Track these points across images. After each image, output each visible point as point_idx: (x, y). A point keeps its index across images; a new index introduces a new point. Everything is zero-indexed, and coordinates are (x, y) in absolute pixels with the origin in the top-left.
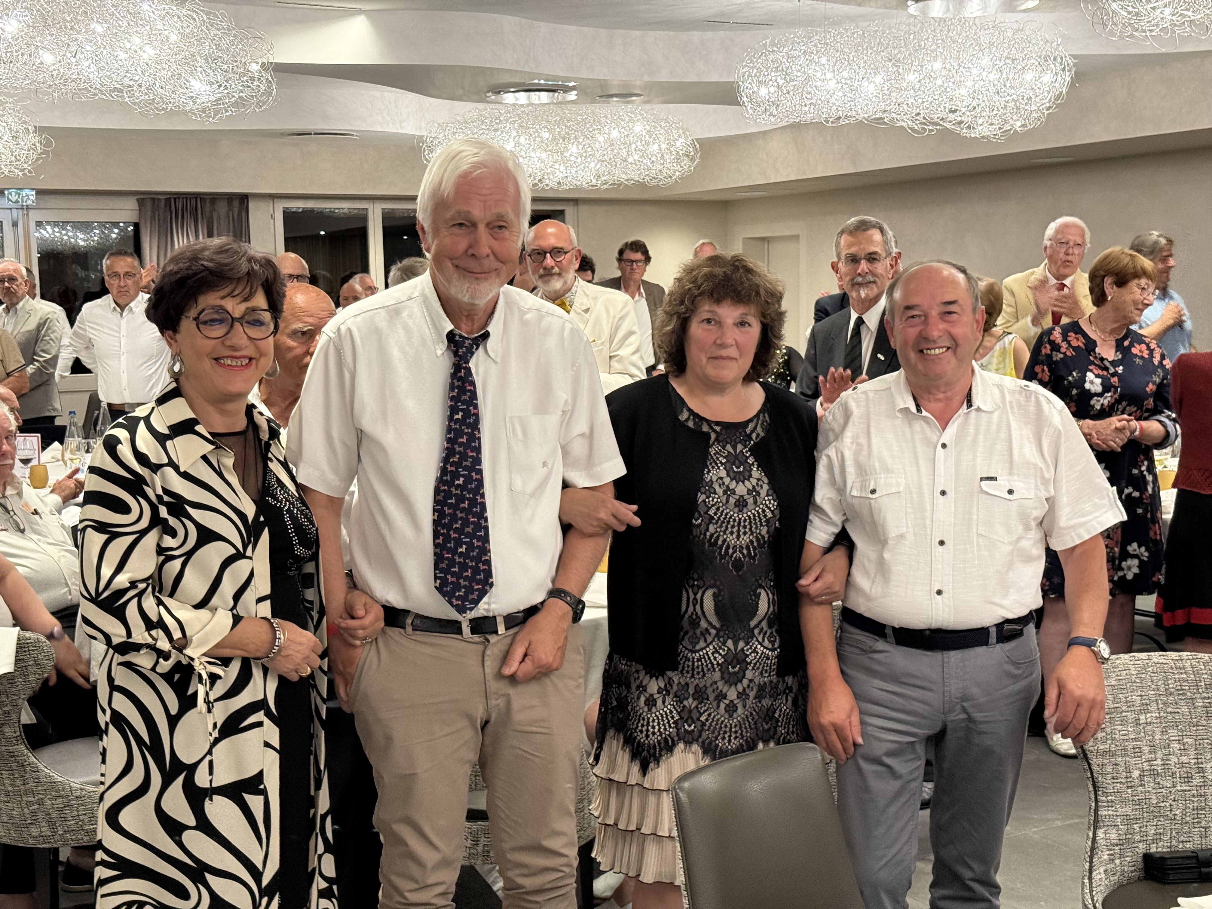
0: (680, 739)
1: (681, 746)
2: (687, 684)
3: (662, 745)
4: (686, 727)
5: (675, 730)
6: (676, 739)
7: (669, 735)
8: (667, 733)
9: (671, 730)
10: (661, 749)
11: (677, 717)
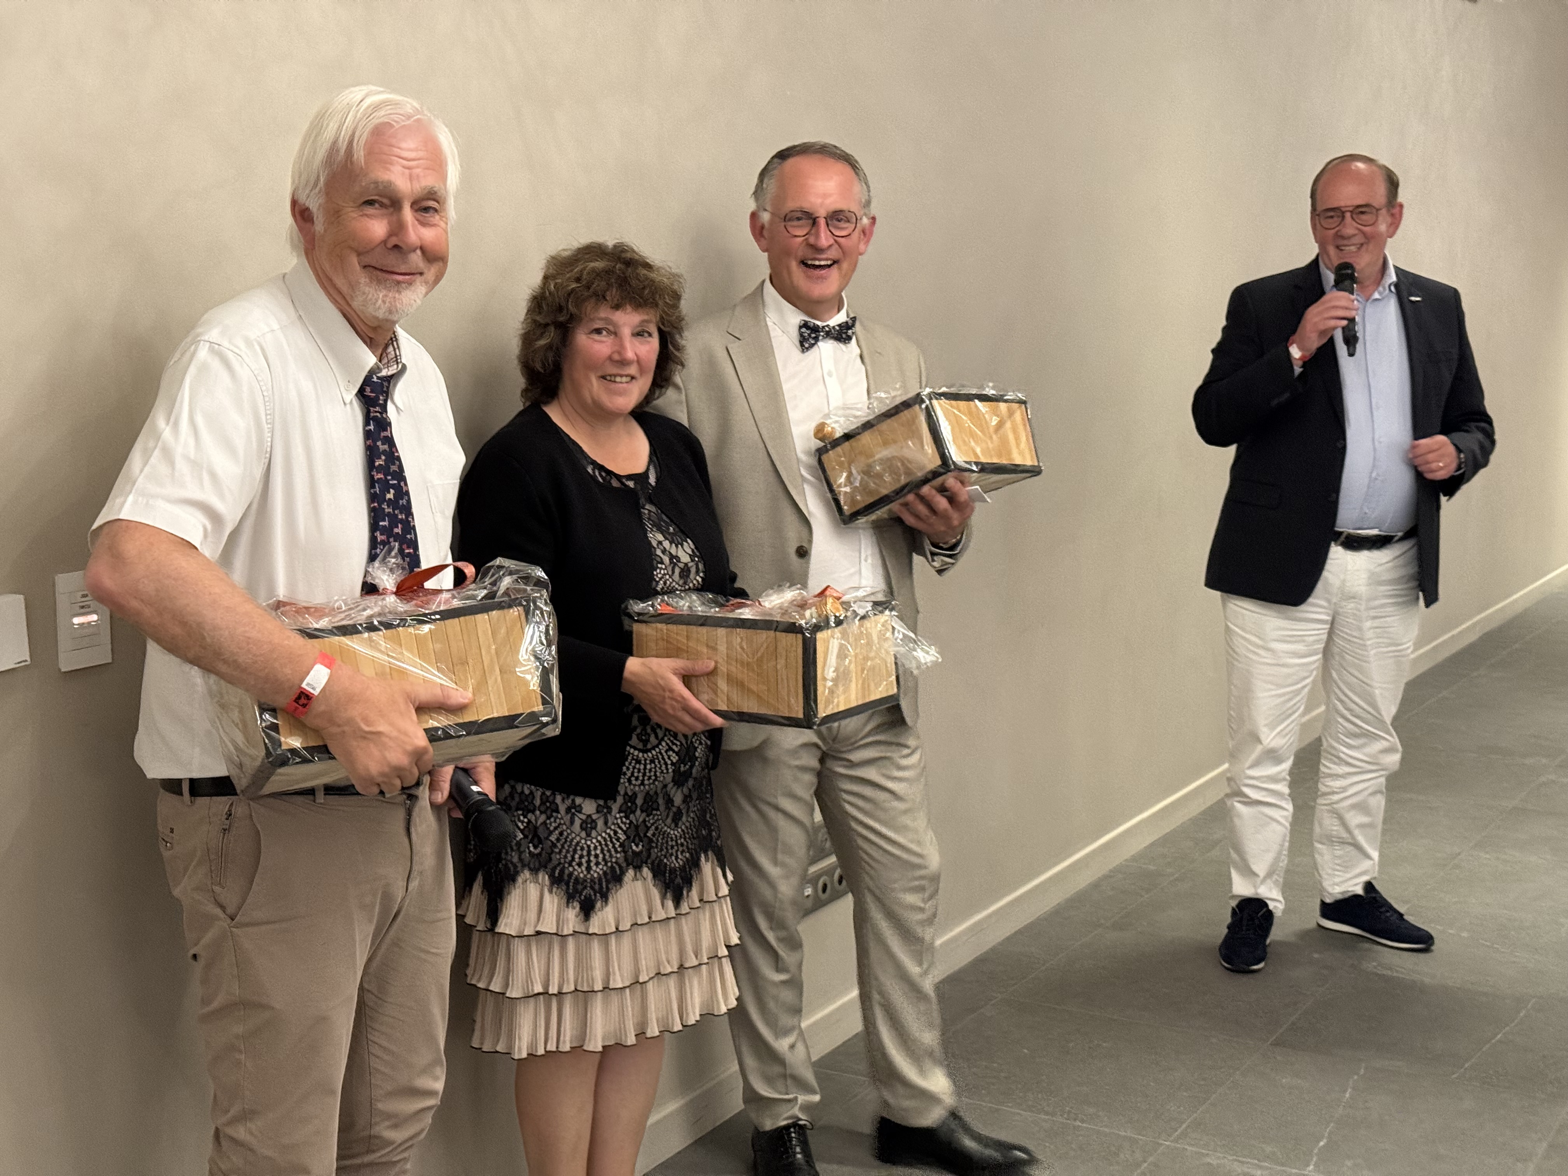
0: (628, 865)
1: (631, 873)
2: (635, 795)
3: (609, 877)
4: (634, 847)
5: (623, 854)
6: (624, 865)
7: (616, 863)
8: (614, 860)
9: (618, 855)
10: (608, 882)
11: (623, 837)
